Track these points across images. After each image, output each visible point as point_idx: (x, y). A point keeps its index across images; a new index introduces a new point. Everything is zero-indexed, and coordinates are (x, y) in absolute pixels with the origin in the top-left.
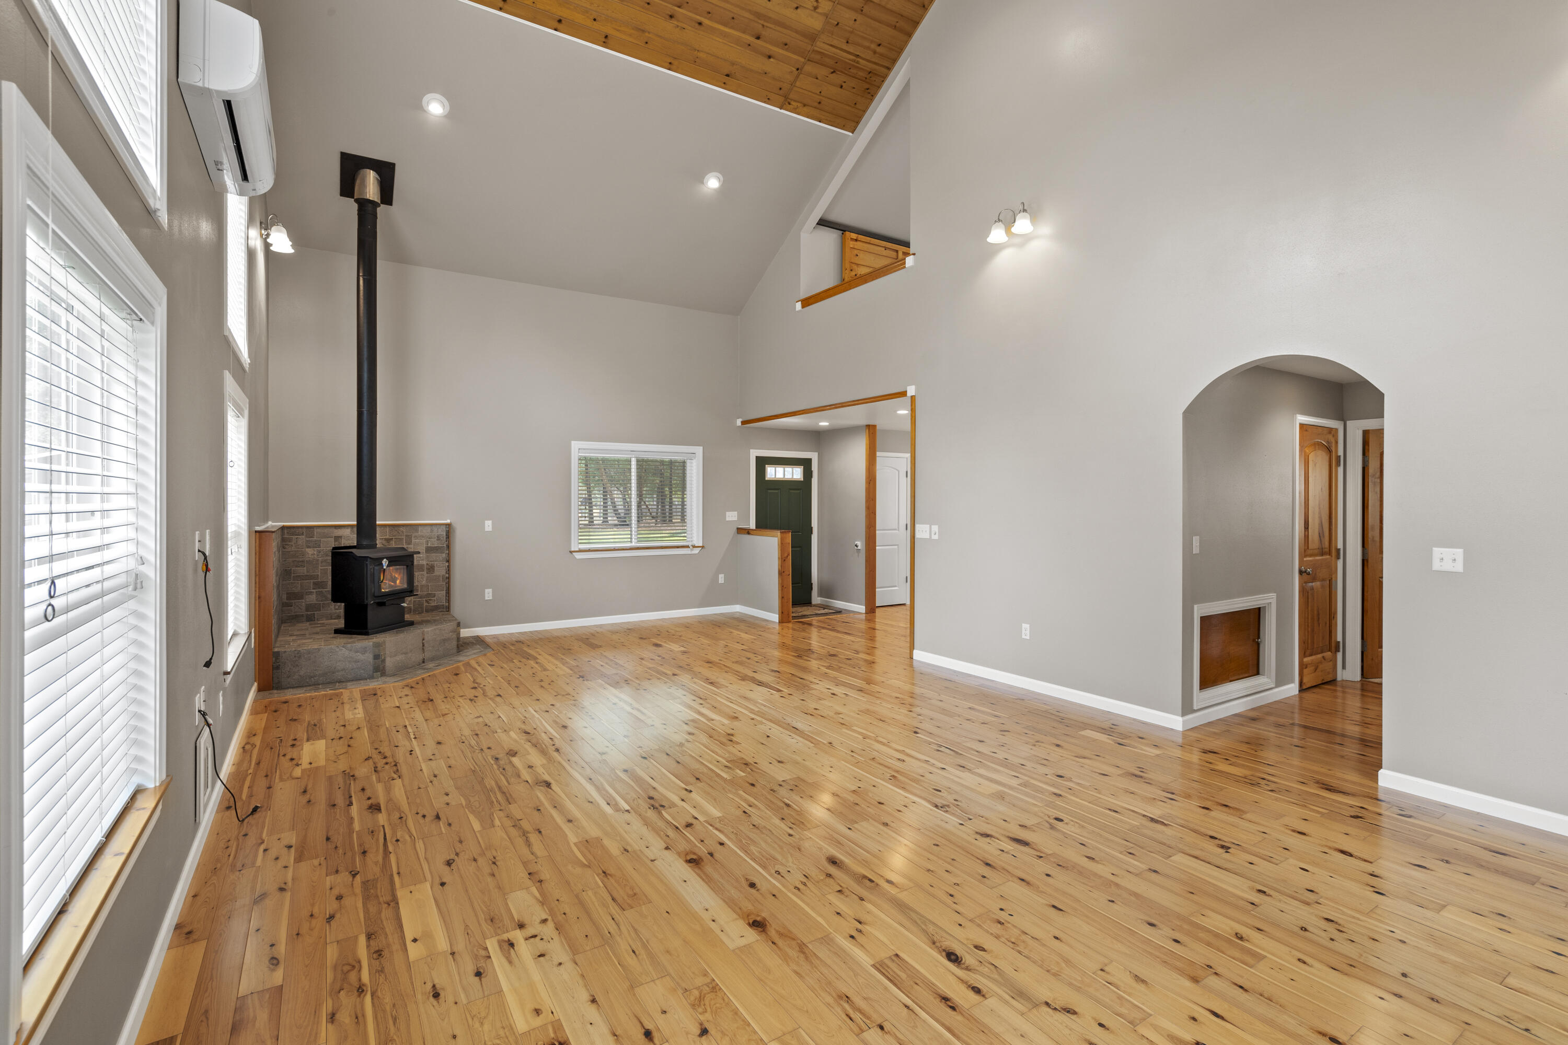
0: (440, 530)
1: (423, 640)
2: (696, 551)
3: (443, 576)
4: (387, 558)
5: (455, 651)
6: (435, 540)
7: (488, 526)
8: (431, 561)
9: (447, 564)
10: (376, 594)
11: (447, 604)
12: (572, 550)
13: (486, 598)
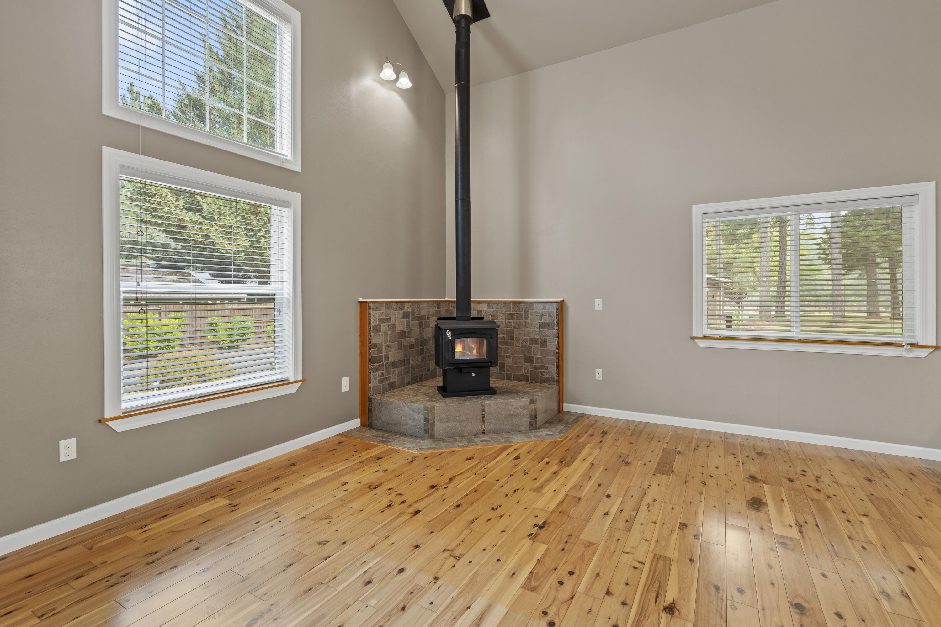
0: (551, 307)
1: (483, 411)
2: (921, 353)
3: (554, 351)
4: (450, 330)
5: (527, 427)
6: (547, 316)
7: (598, 304)
8: (544, 336)
9: (557, 340)
10: (450, 362)
11: (557, 378)
12: (694, 335)
13: (597, 378)
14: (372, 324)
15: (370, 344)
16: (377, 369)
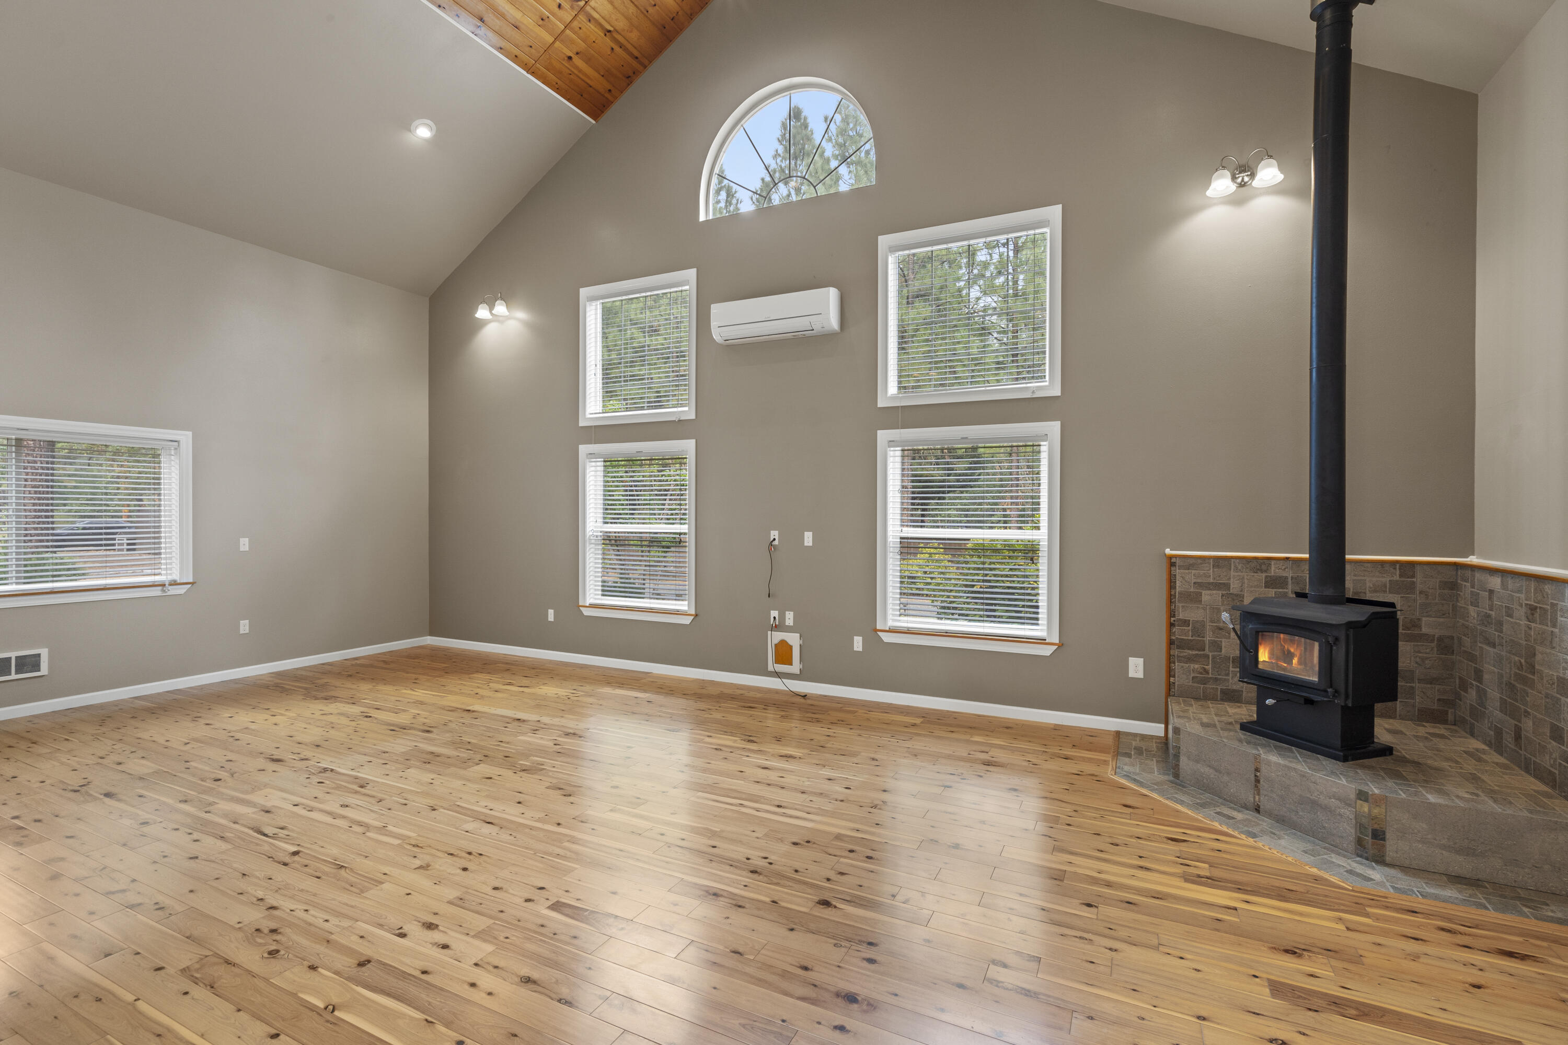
10: (1251, 671)
14: (1178, 589)
15: (1172, 619)
16: (1190, 660)
